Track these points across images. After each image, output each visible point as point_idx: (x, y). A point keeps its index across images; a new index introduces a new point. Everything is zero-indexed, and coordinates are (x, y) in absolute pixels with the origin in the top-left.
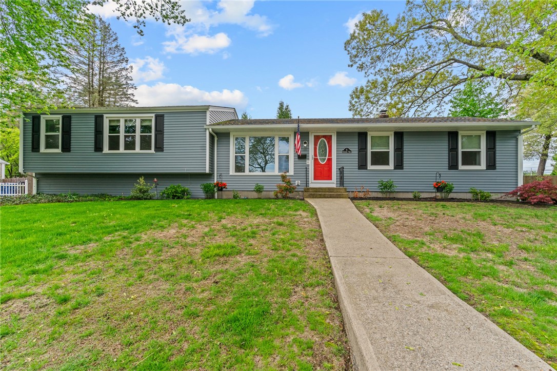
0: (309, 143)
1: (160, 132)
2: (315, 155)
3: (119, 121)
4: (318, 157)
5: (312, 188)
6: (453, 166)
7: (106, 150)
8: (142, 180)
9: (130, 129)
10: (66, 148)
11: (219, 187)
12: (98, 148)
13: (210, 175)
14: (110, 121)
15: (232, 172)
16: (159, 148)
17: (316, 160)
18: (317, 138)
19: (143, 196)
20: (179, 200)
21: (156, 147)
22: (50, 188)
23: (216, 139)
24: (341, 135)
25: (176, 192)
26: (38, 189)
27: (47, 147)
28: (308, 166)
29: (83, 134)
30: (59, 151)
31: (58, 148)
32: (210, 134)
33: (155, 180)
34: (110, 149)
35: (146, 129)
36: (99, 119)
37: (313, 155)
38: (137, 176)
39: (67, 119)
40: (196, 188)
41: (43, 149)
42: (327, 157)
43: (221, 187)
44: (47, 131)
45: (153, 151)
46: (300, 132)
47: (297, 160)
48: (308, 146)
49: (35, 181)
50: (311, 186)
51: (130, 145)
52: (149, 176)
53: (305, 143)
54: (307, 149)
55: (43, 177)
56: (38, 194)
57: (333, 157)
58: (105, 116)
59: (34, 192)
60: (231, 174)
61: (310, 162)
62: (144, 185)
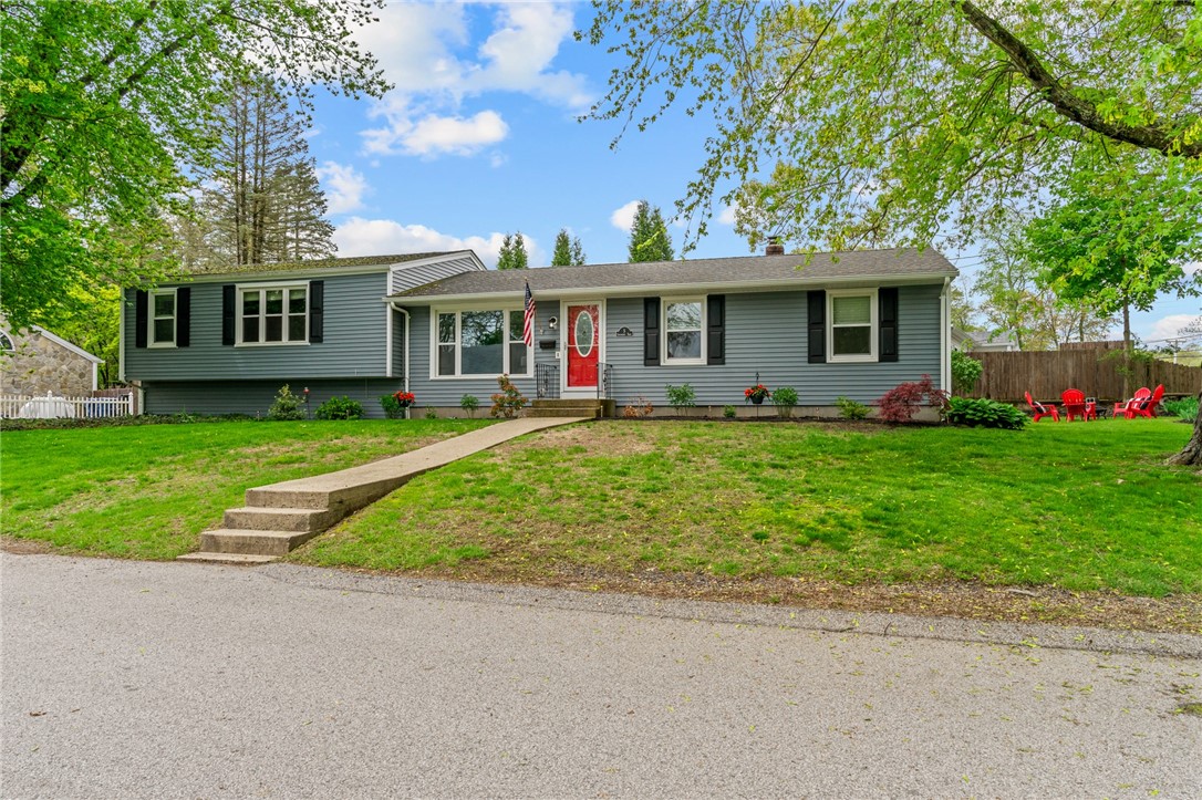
0: (559, 321)
1: (317, 310)
2: (571, 339)
3: (258, 293)
4: (577, 346)
5: (566, 401)
6: (816, 355)
7: (239, 342)
8: (285, 390)
9: (274, 306)
10: (184, 341)
11: (400, 400)
12: (228, 339)
13: (397, 381)
14: (245, 294)
15: (434, 374)
16: (317, 337)
17: (572, 352)
18: (573, 311)
19: (287, 414)
20: (343, 421)
21: (311, 336)
22: (161, 403)
23: (407, 318)
24: (616, 303)
25: (339, 409)
26: (145, 408)
27: (158, 339)
28: (558, 361)
29: (207, 316)
30: (173, 345)
31: (172, 340)
32: (394, 311)
33: (306, 390)
34: (245, 340)
35: (296, 305)
36: (229, 291)
37: (566, 340)
38: (280, 383)
39: (184, 293)
40: (373, 401)
41: (151, 344)
42: (592, 345)
43: (405, 402)
44: (156, 315)
45: (306, 342)
46: (537, 303)
47: (540, 350)
48: (558, 325)
49: (140, 392)
50: (564, 397)
51: (274, 333)
52: (297, 384)
53: (553, 321)
54: (556, 331)
55: (152, 387)
56: (145, 414)
57: (600, 345)
58: (238, 286)
59: (140, 412)
60: (431, 378)
61: (562, 354)
62: (290, 399)
